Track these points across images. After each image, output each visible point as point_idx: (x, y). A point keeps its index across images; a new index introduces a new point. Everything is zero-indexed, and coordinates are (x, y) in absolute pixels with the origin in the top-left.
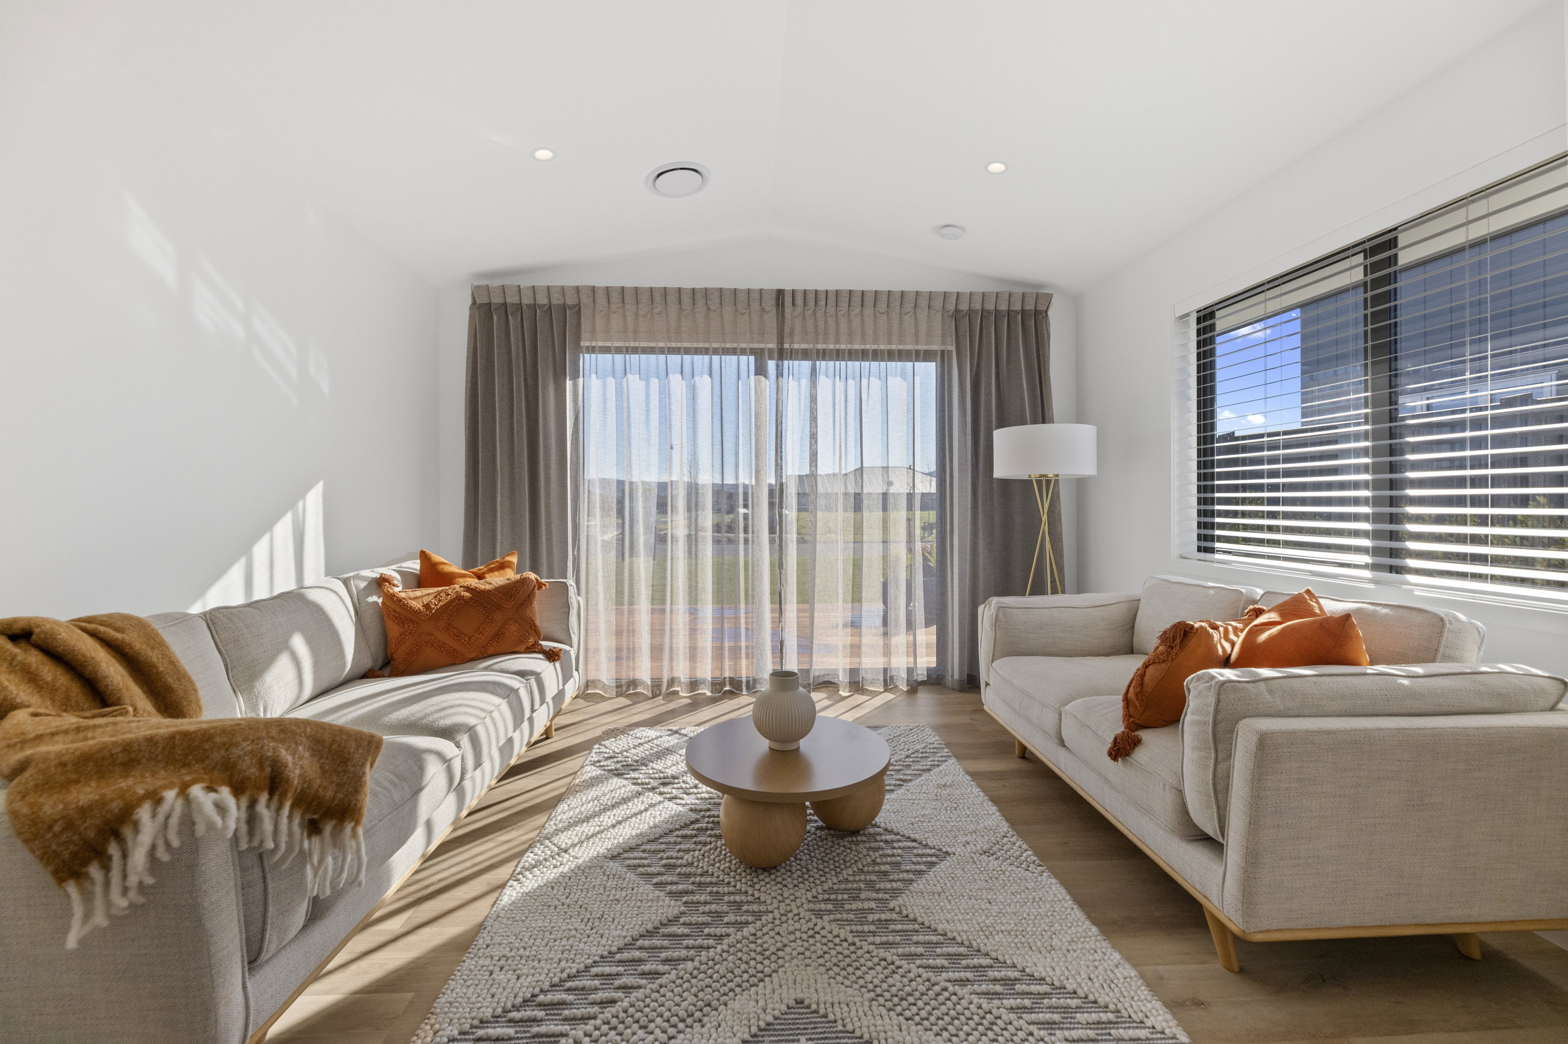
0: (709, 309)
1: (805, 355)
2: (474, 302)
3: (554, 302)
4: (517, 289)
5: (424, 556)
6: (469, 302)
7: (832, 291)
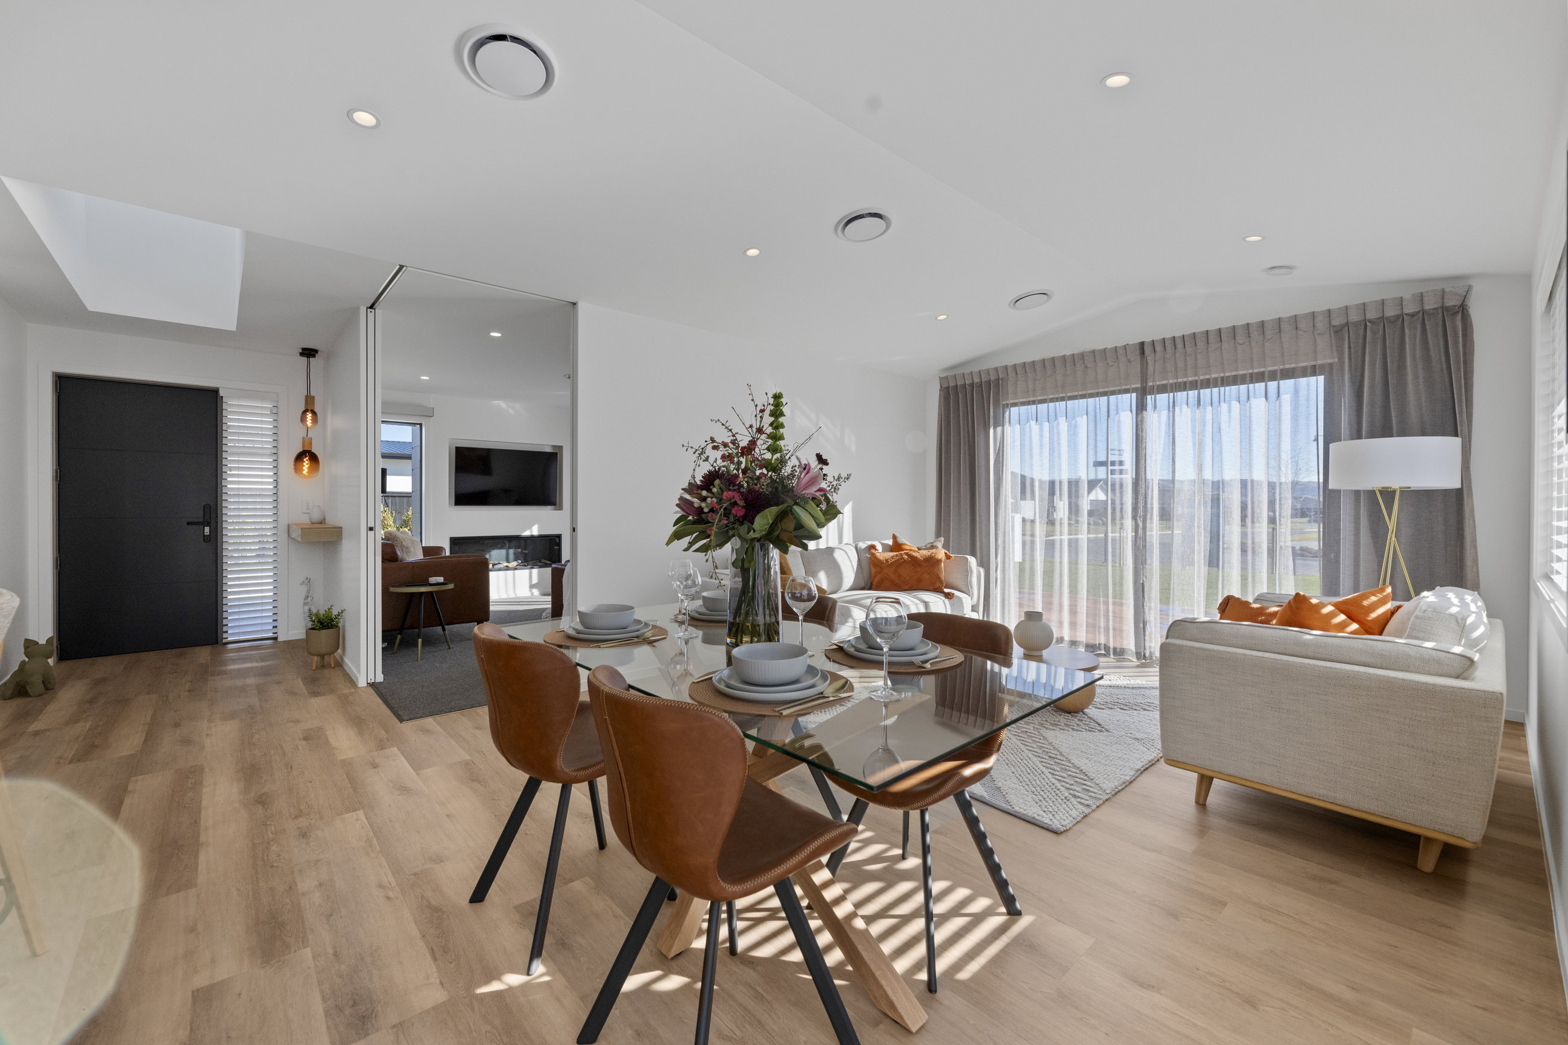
0: (1086, 367)
1: (1163, 389)
2: (941, 387)
3: (992, 378)
4: (962, 376)
5: (894, 537)
6: (939, 387)
7: (1179, 337)
